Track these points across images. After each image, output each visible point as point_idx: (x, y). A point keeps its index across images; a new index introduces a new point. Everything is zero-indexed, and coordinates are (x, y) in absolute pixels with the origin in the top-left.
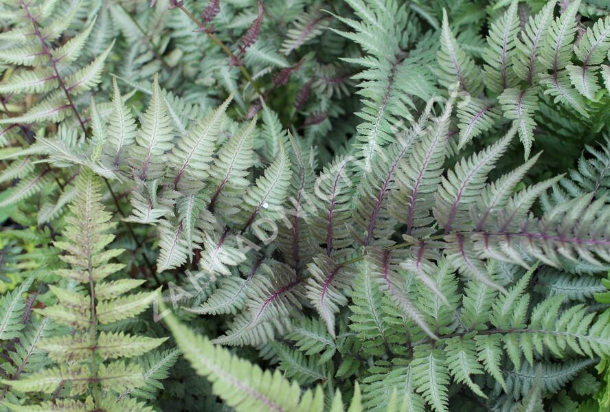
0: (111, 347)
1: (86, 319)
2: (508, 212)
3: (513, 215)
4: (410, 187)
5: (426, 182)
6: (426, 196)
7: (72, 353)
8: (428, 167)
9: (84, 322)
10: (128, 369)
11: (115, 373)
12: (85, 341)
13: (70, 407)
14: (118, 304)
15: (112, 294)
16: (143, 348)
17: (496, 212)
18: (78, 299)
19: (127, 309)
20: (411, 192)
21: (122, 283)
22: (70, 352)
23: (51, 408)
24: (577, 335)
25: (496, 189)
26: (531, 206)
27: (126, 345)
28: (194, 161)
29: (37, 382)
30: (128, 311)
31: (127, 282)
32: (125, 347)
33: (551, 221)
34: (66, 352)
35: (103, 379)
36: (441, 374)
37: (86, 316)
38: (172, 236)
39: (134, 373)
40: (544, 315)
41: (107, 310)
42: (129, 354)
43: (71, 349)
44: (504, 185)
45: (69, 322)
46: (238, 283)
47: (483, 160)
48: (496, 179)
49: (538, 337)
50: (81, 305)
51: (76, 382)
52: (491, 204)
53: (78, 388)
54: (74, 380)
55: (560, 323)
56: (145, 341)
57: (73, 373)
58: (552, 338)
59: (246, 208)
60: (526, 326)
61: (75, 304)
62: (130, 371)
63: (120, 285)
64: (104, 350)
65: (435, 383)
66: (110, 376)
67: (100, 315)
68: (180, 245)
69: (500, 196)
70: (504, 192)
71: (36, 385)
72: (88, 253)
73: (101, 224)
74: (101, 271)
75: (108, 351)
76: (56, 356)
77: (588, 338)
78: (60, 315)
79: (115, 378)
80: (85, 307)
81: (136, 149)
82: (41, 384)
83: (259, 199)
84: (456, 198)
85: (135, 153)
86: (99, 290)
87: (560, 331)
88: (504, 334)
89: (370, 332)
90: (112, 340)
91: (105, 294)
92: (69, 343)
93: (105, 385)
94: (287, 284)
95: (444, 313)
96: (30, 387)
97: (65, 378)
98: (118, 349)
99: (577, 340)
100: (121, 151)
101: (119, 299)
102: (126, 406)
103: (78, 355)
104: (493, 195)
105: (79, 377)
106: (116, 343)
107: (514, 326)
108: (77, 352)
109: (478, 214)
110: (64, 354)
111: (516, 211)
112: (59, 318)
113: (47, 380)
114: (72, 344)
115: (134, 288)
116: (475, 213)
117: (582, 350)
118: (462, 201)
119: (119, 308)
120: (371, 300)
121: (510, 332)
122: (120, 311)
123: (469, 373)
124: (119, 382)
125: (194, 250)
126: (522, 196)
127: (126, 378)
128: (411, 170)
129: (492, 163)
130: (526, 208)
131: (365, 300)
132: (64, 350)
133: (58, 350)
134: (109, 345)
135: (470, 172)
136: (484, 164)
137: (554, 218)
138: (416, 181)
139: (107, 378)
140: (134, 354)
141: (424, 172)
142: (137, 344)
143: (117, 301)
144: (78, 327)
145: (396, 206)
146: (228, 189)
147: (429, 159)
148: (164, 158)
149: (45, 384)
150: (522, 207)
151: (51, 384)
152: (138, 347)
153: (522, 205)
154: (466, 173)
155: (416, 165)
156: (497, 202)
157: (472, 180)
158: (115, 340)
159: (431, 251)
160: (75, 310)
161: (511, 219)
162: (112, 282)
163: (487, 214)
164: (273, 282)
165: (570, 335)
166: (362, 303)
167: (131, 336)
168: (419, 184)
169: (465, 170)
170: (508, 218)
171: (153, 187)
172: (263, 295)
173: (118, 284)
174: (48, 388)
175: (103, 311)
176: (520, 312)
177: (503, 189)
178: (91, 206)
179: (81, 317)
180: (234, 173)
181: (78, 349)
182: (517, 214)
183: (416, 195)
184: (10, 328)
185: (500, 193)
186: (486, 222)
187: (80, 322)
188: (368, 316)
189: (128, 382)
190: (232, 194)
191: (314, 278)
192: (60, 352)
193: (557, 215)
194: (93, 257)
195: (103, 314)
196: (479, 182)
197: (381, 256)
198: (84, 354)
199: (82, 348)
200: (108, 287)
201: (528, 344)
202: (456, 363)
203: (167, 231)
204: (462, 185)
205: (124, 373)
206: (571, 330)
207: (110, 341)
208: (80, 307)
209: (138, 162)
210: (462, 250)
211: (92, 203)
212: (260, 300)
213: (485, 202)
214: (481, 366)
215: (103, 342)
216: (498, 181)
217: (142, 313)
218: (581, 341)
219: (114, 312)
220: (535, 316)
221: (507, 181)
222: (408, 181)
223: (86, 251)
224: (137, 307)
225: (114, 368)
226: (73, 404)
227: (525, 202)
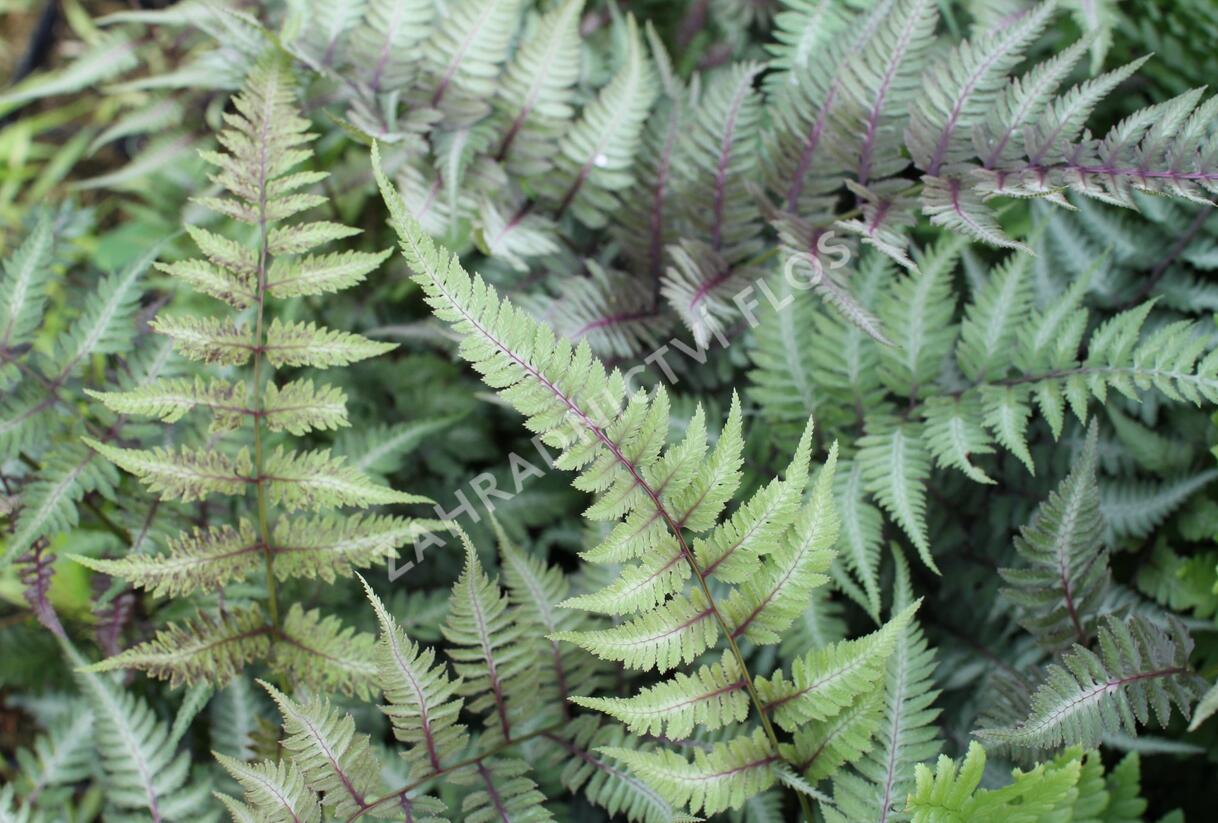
0: (291, 348)
1: (248, 291)
2: (1045, 132)
3: (1054, 136)
4: (866, 103)
5: (897, 97)
6: (896, 121)
7: (218, 350)
8: (900, 67)
9: (243, 294)
10: (319, 395)
11: (295, 401)
12: (242, 334)
13: (207, 464)
14: (309, 268)
15: (298, 246)
16: (350, 354)
17: (1020, 136)
18: (237, 252)
19: (324, 278)
20: (867, 114)
21: (318, 229)
22: (213, 347)
23: (171, 459)
24: (1174, 374)
25: (1023, 91)
26: (1086, 119)
27: (316, 346)
28: (469, 60)
29: (149, 399)
30: (326, 281)
31: (328, 227)
32: (315, 350)
33: (1124, 144)
34: (206, 346)
35: (273, 411)
36: (915, 462)
37: (248, 286)
38: (421, 194)
39: (330, 403)
40: (1113, 340)
41: (288, 277)
42: (322, 362)
43: (217, 343)
44: (1038, 83)
45: (217, 291)
46: (542, 305)
47: (1002, 45)
48: (1024, 73)
49: (1099, 378)
50: (240, 264)
51: (221, 412)
52: (1014, 120)
53: (224, 421)
54: (217, 408)
55: (1143, 354)
56: (353, 342)
57: (216, 396)
58: (1126, 377)
59: (564, 165)
60: (1078, 363)
61: (230, 260)
62: (323, 399)
63: (314, 231)
64: (276, 353)
65: (901, 477)
66: (285, 405)
67: (272, 285)
68: (435, 210)
69: (1030, 106)
70: (1038, 97)
71: (146, 404)
72: (262, 178)
73: (289, 134)
74: (281, 207)
75: (283, 355)
76: (187, 348)
77: (1196, 379)
78: (200, 278)
79: (292, 409)
80: (248, 269)
81: (365, 34)
82: (156, 404)
83: (588, 147)
84: (950, 116)
85: (364, 41)
86: (276, 239)
87: (1142, 366)
88: (1035, 381)
89: (787, 407)
90: (293, 335)
91: (285, 246)
92: (214, 331)
93: (275, 422)
94: (633, 311)
95: (928, 360)
96: (136, 406)
97: (201, 401)
98: (302, 351)
99: (1174, 381)
100: (337, 39)
101: (311, 256)
102: (312, 465)
103: (228, 354)
104: (1017, 102)
105: (227, 404)
106: (299, 342)
107: (1056, 366)
108: (227, 349)
109: (988, 140)
110: (203, 349)
111: (1059, 130)
112: (199, 283)
113: (169, 400)
114: (219, 334)
115: (339, 238)
116: (983, 139)
117: (1183, 395)
118: (961, 122)
119: (309, 274)
120: (790, 343)
121: (1049, 377)
122: (312, 280)
123: (966, 451)
124: (299, 417)
125: (461, 220)
126: (1071, 101)
127: (314, 411)
128: (868, 73)
129: (1018, 51)
130: (1078, 123)
131: (780, 344)
132: (205, 342)
133: (191, 340)
134: (287, 343)
135: (977, 69)
136: (1003, 52)
137: (1128, 137)
138: (878, 93)
139: (280, 411)
140: (331, 363)
141: (892, 77)
142: (340, 346)
143: (306, 262)
144: (232, 302)
145: (838, 136)
146: (532, 126)
147: (902, 52)
148: (416, 54)
149: (162, 406)
150: (1071, 120)
151: (176, 406)
152: (339, 351)
153: (1070, 116)
154: (969, 70)
155: (879, 61)
156: (1026, 116)
157: (980, 83)
158: (298, 336)
159: (900, 213)
160: (228, 271)
161: (1049, 145)
162: (301, 224)
163: (1006, 139)
164: (606, 296)
165: (1160, 374)
166: (775, 349)
167: (328, 332)
168: (884, 100)
169: (967, 64)
170: (1043, 142)
171: (391, 102)
172: (584, 312)
173: (310, 229)
174: (168, 414)
175: (278, 278)
176: (1068, 344)
177: (1037, 91)
178: (274, 108)
179: (238, 286)
180: (544, 94)
181: (229, 344)
182: (1061, 133)
183: (877, 120)
184: (111, 334)
185: (1031, 99)
186: (1004, 153)
187: (236, 295)
188: (785, 375)
189: (317, 417)
190: (541, 135)
191: (679, 269)
192: (195, 343)
193: (1134, 131)
194: (270, 184)
195: (278, 283)
196: (992, 87)
197: (808, 234)
198: (240, 355)
199: (238, 346)
200: (292, 234)
201: (1079, 390)
202: (943, 436)
203: (413, 185)
204: (961, 92)
205: (312, 402)
206: (1164, 364)
207: (290, 337)
208: (239, 268)
209: (366, 58)
210: (955, 202)
211: (276, 105)
212: (579, 320)
213: (1003, 116)
214: (989, 439)
215: (276, 338)
216: (1026, 77)
217: (351, 288)
218: (1181, 383)
219: (301, 282)
220: (1097, 346)
221: (1044, 77)
222: (863, 92)
223: (258, 175)
224: (343, 275)
225: (294, 392)
226: (212, 459)
227: (1077, 110)
